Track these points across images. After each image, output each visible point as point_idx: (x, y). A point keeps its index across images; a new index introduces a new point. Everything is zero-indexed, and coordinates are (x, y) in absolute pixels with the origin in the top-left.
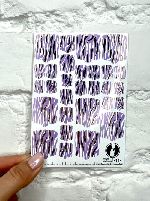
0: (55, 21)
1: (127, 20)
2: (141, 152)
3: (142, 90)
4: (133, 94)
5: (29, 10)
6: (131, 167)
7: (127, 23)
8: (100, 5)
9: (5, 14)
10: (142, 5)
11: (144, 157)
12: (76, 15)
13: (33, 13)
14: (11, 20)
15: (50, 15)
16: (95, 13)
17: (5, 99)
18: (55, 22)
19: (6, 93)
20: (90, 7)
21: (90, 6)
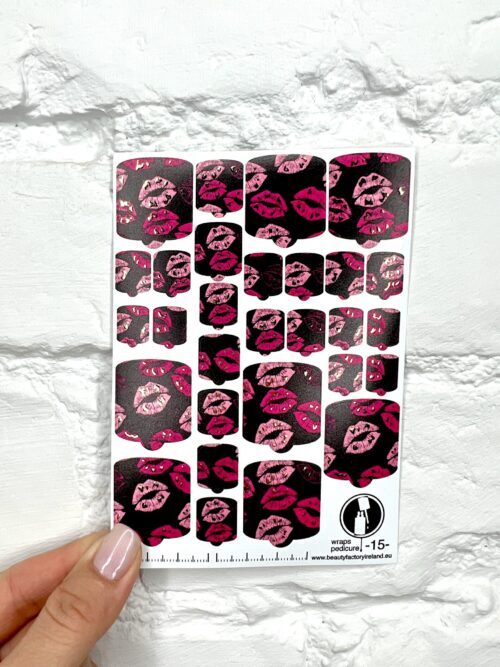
0: (200, 129)
1: (434, 130)
2: (461, 542)
3: (472, 353)
4: (444, 364)
5: (120, 96)
6: (428, 584)
7: (434, 140)
8: (346, 82)
9: (42, 103)
10: (484, 83)
11: (468, 556)
12: (268, 113)
13: (130, 104)
14: (59, 123)
15: (184, 111)
16: (329, 108)
17: (42, 371)
18: (200, 133)
19: (47, 353)
20: (313, 88)
21: (314, 83)
